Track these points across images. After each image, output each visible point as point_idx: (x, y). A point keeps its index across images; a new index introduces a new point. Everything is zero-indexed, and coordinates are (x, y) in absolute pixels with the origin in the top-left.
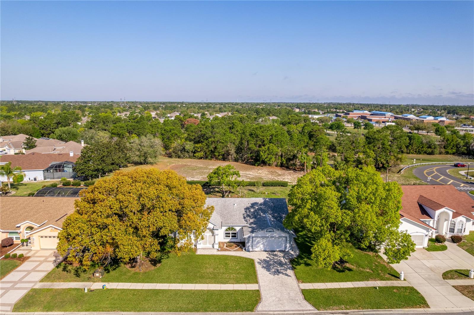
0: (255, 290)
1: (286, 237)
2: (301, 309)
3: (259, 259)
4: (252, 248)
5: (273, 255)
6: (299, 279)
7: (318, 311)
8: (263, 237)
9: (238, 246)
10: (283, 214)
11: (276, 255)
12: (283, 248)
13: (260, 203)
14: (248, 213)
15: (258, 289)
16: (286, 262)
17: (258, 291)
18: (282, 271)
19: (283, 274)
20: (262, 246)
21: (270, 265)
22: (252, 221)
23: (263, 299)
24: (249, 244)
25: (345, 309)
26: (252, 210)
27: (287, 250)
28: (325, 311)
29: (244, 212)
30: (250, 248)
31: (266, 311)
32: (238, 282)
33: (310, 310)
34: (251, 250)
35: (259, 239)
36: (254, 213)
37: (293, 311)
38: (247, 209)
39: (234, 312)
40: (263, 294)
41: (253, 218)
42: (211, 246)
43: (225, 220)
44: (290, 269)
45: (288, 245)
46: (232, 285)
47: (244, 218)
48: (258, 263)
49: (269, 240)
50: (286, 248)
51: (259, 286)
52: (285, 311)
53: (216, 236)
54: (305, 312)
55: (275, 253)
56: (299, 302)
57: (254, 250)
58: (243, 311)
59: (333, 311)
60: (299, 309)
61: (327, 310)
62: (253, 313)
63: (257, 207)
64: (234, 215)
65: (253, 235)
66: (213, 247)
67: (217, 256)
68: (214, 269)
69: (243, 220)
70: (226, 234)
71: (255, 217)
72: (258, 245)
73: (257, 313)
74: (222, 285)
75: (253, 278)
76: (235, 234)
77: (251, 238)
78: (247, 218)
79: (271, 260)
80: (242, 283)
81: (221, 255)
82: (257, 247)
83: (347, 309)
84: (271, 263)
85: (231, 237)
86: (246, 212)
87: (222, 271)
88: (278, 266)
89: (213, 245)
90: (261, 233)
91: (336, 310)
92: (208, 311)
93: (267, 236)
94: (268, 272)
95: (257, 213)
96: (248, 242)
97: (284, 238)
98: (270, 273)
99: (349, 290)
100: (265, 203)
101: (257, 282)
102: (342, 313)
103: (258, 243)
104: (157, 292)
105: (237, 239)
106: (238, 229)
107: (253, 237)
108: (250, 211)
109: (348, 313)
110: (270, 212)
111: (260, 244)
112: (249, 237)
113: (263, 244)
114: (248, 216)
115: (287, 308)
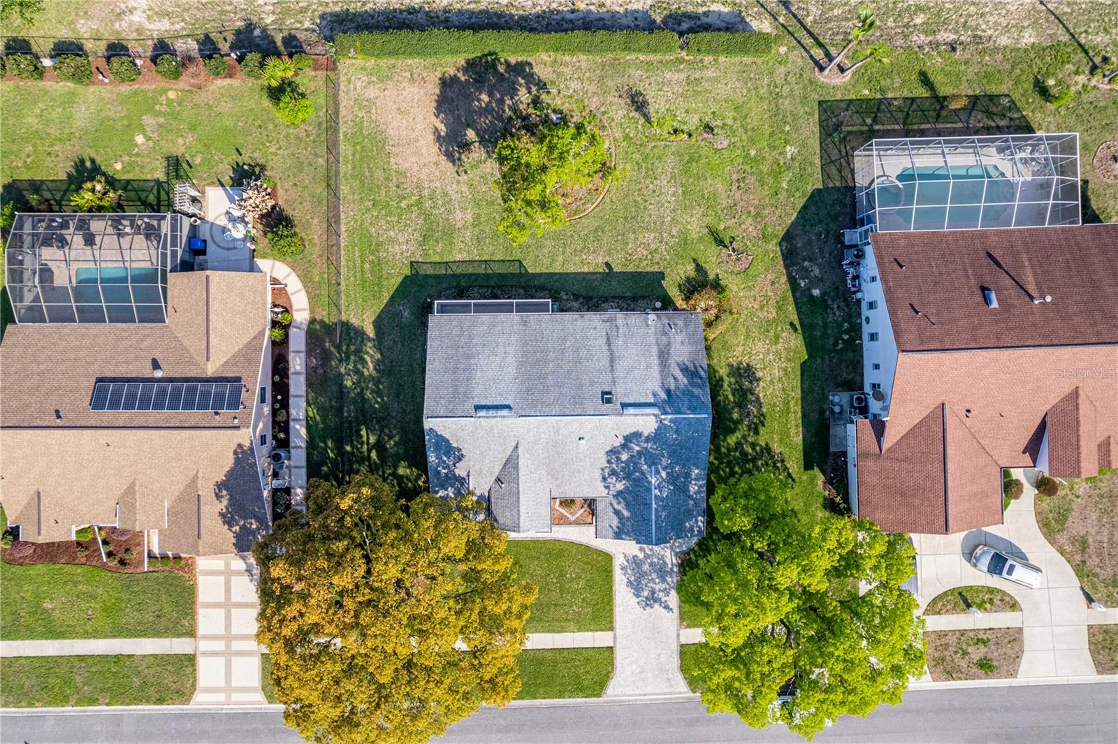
0: (607, 648)
2: (670, 690)
3: (624, 556)
6: (686, 619)
7: (692, 695)
13: (646, 434)
14: (614, 466)
15: (611, 644)
17: (612, 650)
18: (660, 596)
19: (661, 603)
21: (643, 576)
22: (620, 486)
23: (618, 669)
26: (624, 457)
29: (604, 463)
31: (618, 696)
32: (581, 627)
33: (681, 693)
36: (628, 466)
37: (656, 694)
38: (613, 452)
40: (618, 657)
41: (624, 478)
43: (558, 486)
44: (674, 589)
46: (572, 634)
47: (604, 479)
48: (621, 568)
51: (615, 638)
54: (672, 696)
60: (666, 690)
62: (600, 700)
63: (637, 448)
64: (579, 471)
69: (600, 484)
71: (628, 476)
73: (605, 697)
74: (555, 636)
75: (606, 615)
78: (609, 480)
80: (588, 631)
84: (645, 569)
86: (609, 462)
88: (657, 581)
94: (635, 600)
95: (636, 464)
98: (638, 603)
100: (658, 436)
101: (612, 628)
108: (618, 459)
110: (665, 462)
114: (613, 473)
115: (649, 690)
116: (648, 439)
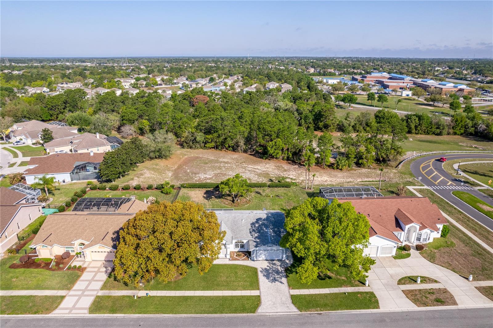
0: (257, 296)
1: (283, 250)
2: (289, 311)
3: (261, 268)
4: (256, 258)
5: (273, 264)
6: (291, 286)
7: (301, 313)
8: (265, 250)
9: (246, 255)
10: (282, 228)
11: (274, 264)
12: (280, 258)
13: (263, 218)
14: (253, 228)
15: (259, 295)
16: (282, 271)
17: (259, 296)
18: (278, 279)
19: (279, 281)
20: (264, 256)
21: (270, 273)
22: (256, 235)
23: (263, 303)
24: (254, 255)
25: (320, 311)
26: (257, 225)
27: (283, 259)
28: (305, 313)
29: (250, 227)
30: (255, 258)
31: (264, 313)
32: (244, 289)
33: (295, 312)
34: (255, 260)
35: (262, 251)
36: (258, 228)
37: (283, 312)
38: (253, 224)
39: (241, 313)
40: (262, 299)
41: (257, 232)
42: (224, 256)
43: (235, 235)
44: (284, 277)
45: (284, 256)
46: (240, 291)
47: (250, 232)
48: (261, 271)
49: (270, 252)
50: (283, 258)
51: (260, 292)
52: (277, 313)
53: (228, 249)
54: (291, 313)
55: (274, 262)
56: (288, 306)
57: (258, 259)
58: (248, 313)
59: (311, 313)
60: (287, 311)
61: (307, 312)
62: (255, 314)
63: (261, 223)
64: (242, 230)
65: (257, 249)
66: (226, 257)
67: (229, 265)
68: (227, 278)
69: (250, 234)
70: (236, 245)
71: (259, 232)
72: (260, 256)
73: (257, 314)
74: (233, 291)
75: (255, 285)
76: (243, 245)
77: (255, 251)
78: (252, 233)
79: (270, 268)
80: (247, 290)
81: (232, 265)
82: (260, 257)
83: (321, 311)
84: (270, 271)
85: (239, 248)
86: (252, 227)
87: (232, 279)
88: (276, 275)
89: (226, 255)
90: (263, 248)
91: (314, 311)
92: (223, 313)
93: (268, 249)
94: (268, 280)
95: (261, 228)
96: (253, 254)
97: (281, 251)
98: (269, 281)
99: (326, 295)
100: (268, 219)
101: (259, 289)
102: (317, 314)
103: (261, 254)
104: (186, 298)
105: (245, 249)
106: (245, 241)
107: (256, 250)
108: (255, 226)
109: (321, 314)
110: (271, 227)
111: (262, 255)
112: (254, 250)
113: (265, 255)
114: (254, 230)
115: (279, 310)
116: (264, 220)
